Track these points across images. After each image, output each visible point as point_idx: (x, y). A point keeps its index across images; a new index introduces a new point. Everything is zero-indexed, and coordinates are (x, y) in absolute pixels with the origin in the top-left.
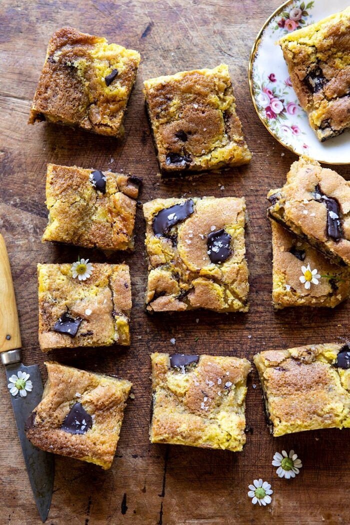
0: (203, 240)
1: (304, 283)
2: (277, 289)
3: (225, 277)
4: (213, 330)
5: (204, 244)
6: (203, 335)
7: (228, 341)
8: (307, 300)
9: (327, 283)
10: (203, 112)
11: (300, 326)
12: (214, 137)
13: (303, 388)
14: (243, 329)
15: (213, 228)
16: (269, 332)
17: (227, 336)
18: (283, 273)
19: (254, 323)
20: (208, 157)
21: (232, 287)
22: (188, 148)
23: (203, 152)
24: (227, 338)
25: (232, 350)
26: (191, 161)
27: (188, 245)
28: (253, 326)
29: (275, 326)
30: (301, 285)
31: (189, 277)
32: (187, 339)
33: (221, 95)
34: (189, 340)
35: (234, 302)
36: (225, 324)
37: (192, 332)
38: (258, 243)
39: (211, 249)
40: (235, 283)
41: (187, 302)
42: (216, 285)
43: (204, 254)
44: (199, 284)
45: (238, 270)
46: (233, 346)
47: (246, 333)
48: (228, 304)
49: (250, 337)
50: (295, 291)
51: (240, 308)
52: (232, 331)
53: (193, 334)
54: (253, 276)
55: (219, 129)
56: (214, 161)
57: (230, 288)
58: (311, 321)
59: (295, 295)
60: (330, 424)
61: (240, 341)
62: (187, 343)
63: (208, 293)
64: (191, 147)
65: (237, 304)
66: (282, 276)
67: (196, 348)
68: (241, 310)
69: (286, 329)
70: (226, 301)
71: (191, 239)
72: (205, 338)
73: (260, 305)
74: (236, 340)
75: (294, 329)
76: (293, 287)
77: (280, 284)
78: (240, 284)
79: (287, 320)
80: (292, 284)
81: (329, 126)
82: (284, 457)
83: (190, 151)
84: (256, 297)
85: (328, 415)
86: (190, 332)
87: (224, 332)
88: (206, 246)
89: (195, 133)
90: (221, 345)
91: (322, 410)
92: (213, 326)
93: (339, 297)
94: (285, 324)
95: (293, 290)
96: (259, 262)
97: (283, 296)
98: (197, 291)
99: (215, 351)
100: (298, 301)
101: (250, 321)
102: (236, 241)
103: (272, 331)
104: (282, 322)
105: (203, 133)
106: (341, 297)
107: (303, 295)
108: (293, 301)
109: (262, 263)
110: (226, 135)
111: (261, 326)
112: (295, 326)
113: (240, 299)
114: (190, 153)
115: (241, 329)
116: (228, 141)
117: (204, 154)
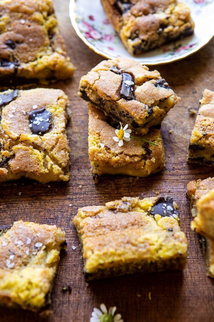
0: (25, 115)
1: (118, 142)
2: (92, 147)
3: (45, 143)
4: (35, 201)
5: (26, 119)
6: (24, 206)
7: (50, 210)
8: (121, 158)
9: (141, 147)
10: (29, 26)
11: (119, 195)
12: (39, 47)
13: (118, 228)
14: (65, 199)
15: (35, 107)
16: (90, 201)
17: (49, 206)
18: (97, 133)
19: (76, 194)
20: (35, 63)
21: (52, 152)
22: (16, 55)
23: (30, 58)
24: (48, 207)
25: (53, 217)
26: (18, 65)
27: (11, 118)
28: (74, 197)
29: (95, 196)
30: (115, 143)
31: (10, 144)
32: (8, 210)
33: (45, 14)
34: (10, 210)
35: (54, 166)
36: (47, 196)
37: (14, 203)
38: (80, 133)
39: (32, 123)
40: (54, 149)
41: (8, 167)
42: (36, 151)
43: (26, 126)
44: (19, 149)
45: (58, 139)
46: (54, 214)
47: (67, 202)
48: (48, 170)
49: (71, 205)
50: (109, 149)
51: (60, 174)
52: (53, 201)
53: (15, 205)
54: (75, 157)
55: (44, 41)
56: (40, 66)
57: (49, 154)
58: (130, 191)
59: (110, 153)
60: (145, 253)
61: (61, 209)
62: (9, 213)
63: (28, 157)
64: (19, 54)
65: (57, 169)
66: (96, 136)
67: (17, 217)
68: (61, 176)
69: (106, 198)
70: (45, 165)
71: (13, 114)
72: (26, 208)
73: (81, 179)
74: (56, 209)
75: (114, 198)
76: (108, 146)
77: (95, 143)
78: (59, 151)
79: (107, 190)
80: (107, 143)
81: (137, 36)
82: (103, 313)
83: (18, 57)
84: (78, 173)
85: (142, 245)
86: (12, 204)
87: (45, 202)
88: (28, 121)
89: (22, 42)
90: (42, 214)
91: (136, 240)
92: (35, 198)
93: (153, 160)
94: (105, 194)
95: (107, 149)
96: (80, 147)
97: (98, 153)
98: (17, 155)
99: (35, 219)
100: (112, 158)
101: (71, 192)
102: (55, 117)
103: (93, 200)
104: (102, 192)
105: (29, 43)
106: (154, 160)
107: (117, 152)
108: (107, 158)
109: (84, 147)
110: (50, 48)
111: (82, 196)
112: (115, 195)
113: (60, 165)
114: (18, 59)
115: (62, 199)
116: (52, 52)
117: (31, 61)
